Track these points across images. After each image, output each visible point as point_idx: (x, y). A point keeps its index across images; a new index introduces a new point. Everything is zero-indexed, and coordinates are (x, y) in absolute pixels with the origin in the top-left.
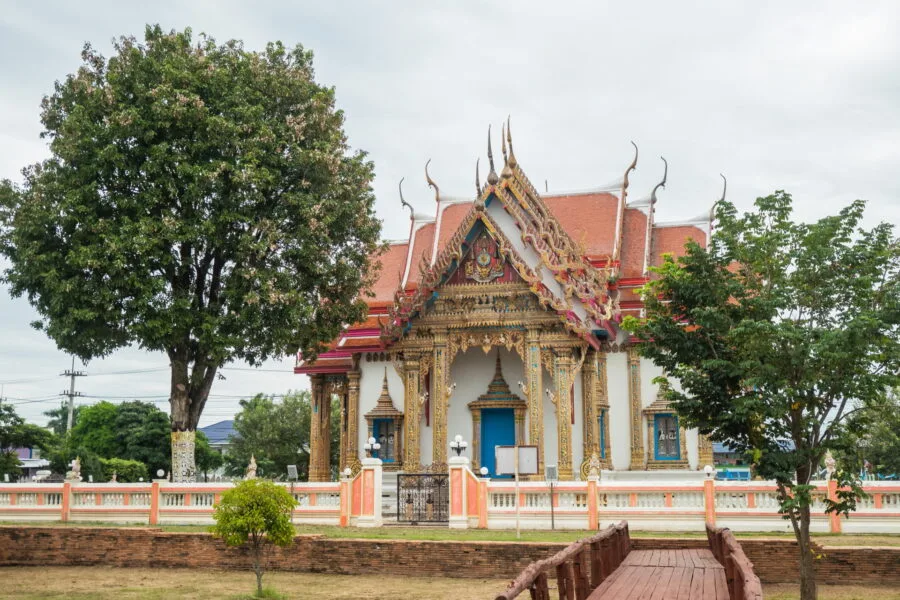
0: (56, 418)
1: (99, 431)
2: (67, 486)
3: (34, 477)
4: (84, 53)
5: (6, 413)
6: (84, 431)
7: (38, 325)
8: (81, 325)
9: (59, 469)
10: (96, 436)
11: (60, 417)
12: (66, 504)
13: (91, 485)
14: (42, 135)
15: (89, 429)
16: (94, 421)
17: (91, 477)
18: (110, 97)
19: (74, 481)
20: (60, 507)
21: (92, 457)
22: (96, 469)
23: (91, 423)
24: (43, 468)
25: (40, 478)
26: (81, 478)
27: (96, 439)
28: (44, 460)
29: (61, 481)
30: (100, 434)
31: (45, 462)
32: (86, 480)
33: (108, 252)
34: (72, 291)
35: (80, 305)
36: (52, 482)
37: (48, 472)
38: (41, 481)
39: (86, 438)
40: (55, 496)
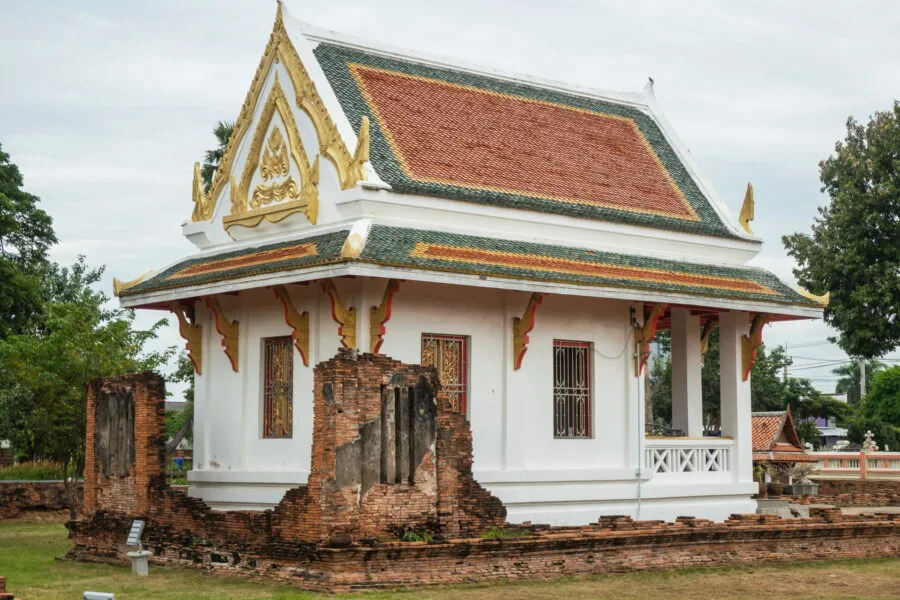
0: (847, 377)
1: (893, 397)
2: (863, 454)
3: (835, 447)
4: (848, 124)
5: (804, 386)
6: (878, 398)
7: (833, 340)
8: (862, 342)
9: (856, 439)
10: (890, 403)
11: (852, 373)
12: (863, 467)
13: (887, 454)
14: (823, 190)
15: (883, 396)
16: (888, 388)
17: (887, 447)
18: (870, 169)
19: (870, 449)
20: (859, 469)
21: (886, 427)
22: (891, 439)
23: (884, 389)
24: (842, 438)
25: (840, 447)
26: (877, 448)
27: (890, 406)
28: (841, 430)
29: (858, 450)
30: (893, 400)
31: (843, 432)
32: (882, 449)
33: (880, 291)
34: (855, 318)
35: (861, 327)
36: (851, 450)
37: (847, 442)
38: (841, 450)
39: (880, 405)
40: (855, 461)
